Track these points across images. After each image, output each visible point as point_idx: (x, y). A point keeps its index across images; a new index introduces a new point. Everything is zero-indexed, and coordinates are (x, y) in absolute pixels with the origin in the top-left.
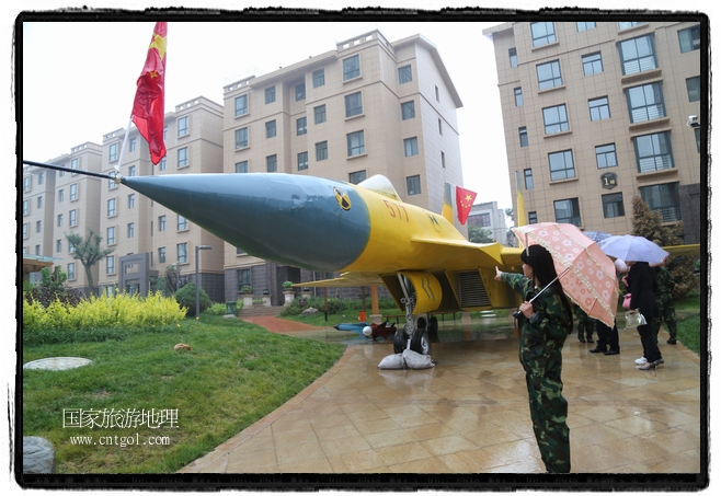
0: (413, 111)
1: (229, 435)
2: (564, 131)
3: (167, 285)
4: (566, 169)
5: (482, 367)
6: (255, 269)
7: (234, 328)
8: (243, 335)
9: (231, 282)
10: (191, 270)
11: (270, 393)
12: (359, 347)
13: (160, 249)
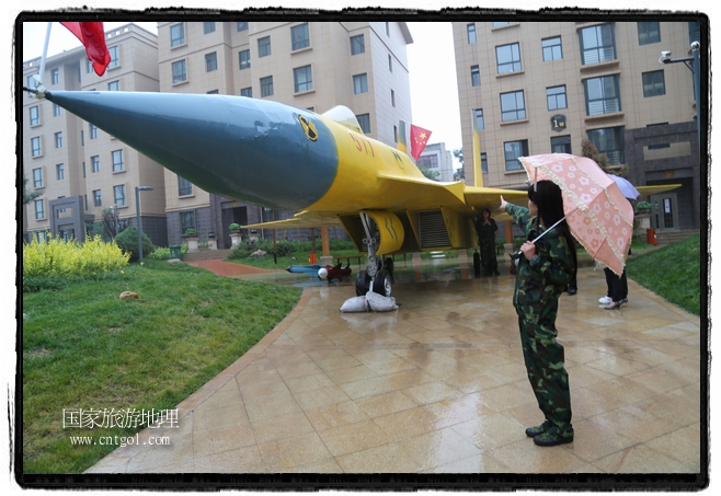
0: (363, 46)
1: (190, 390)
2: (517, 71)
3: (105, 230)
4: (517, 110)
5: (448, 308)
6: (199, 211)
7: (183, 274)
8: (194, 280)
9: (174, 225)
10: (132, 212)
11: (230, 342)
12: (315, 290)
13: (94, 192)
